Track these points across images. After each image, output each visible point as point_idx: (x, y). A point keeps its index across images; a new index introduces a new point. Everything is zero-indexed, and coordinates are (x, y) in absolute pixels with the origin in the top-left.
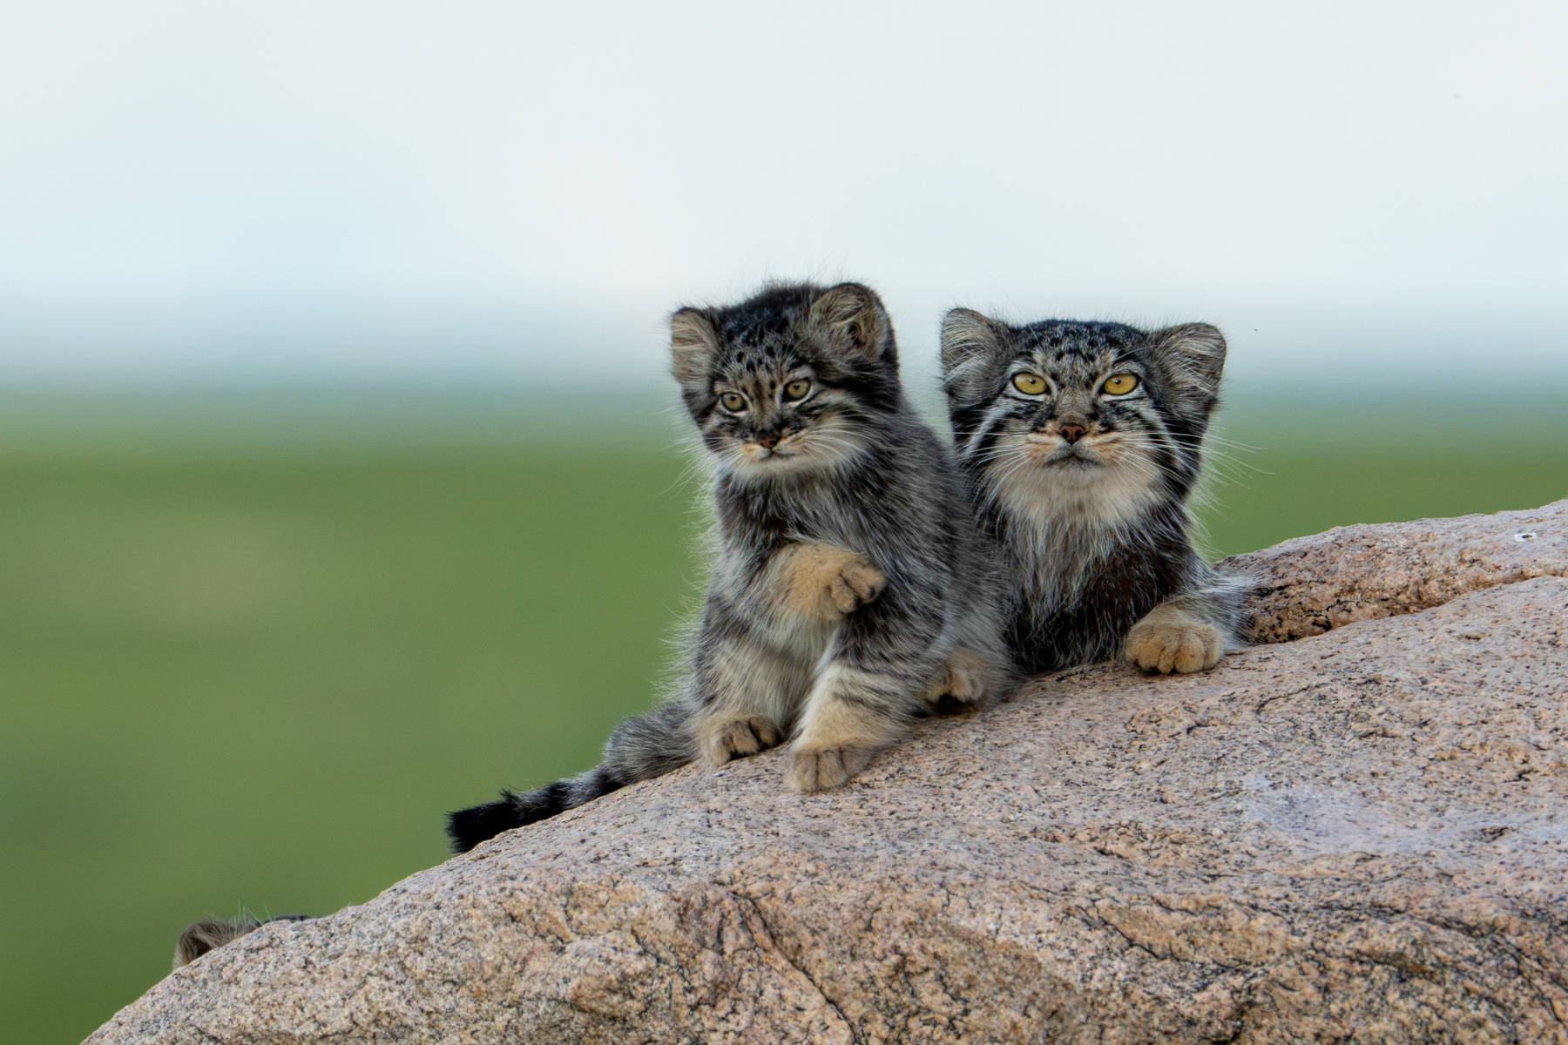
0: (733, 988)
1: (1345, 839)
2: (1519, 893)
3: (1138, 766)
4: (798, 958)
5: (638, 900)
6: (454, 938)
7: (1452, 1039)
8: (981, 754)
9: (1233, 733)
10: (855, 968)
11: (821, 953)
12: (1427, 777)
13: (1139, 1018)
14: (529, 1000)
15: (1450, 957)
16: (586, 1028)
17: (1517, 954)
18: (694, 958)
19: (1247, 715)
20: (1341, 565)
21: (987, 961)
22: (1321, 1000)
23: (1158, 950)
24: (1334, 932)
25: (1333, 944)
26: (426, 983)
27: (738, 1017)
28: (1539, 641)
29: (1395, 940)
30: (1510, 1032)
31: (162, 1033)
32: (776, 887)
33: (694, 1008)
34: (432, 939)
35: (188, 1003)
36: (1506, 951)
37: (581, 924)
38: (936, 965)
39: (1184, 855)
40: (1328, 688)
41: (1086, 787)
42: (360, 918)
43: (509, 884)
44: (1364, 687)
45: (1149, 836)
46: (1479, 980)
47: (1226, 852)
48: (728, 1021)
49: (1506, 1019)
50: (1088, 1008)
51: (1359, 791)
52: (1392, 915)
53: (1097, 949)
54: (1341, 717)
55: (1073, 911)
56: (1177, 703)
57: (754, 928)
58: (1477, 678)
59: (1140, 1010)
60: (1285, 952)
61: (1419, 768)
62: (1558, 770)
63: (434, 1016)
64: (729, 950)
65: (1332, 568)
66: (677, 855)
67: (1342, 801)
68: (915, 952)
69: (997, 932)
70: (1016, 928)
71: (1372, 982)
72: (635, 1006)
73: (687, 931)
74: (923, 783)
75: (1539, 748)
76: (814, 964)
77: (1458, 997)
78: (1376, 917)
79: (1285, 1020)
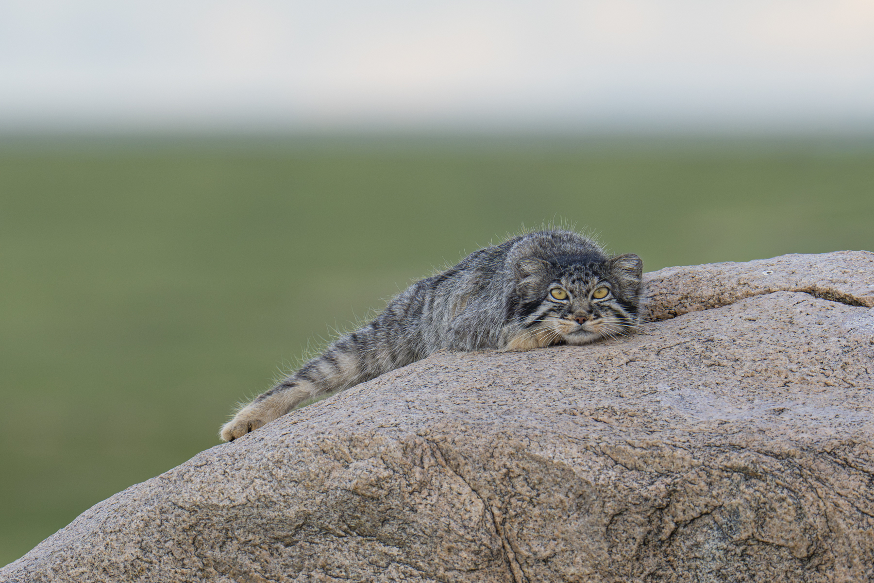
0: (429, 484)
1: (711, 415)
2: (797, 439)
3: (606, 380)
4: (458, 470)
5: (384, 443)
6: (296, 461)
7: (770, 507)
8: (531, 375)
9: (648, 365)
10: (485, 475)
11: (469, 468)
12: (742, 385)
13: (622, 498)
14: (332, 490)
15: (769, 469)
16: (359, 502)
17: (800, 467)
18: (410, 470)
19: (653, 356)
20: (681, 286)
21: (548, 471)
22: (708, 489)
23: (629, 466)
24: (714, 458)
25: (713, 463)
26: (283, 482)
27: (431, 497)
28: (784, 322)
29: (743, 461)
30: (798, 503)
31: (155, 504)
32: (447, 437)
33: (411, 493)
34: (285, 461)
35: (168, 491)
36: (794, 466)
37: (357, 454)
38: (524, 473)
39: (635, 422)
40: (690, 343)
41: (583, 390)
42: (249, 451)
43: (321, 436)
44: (706, 343)
45: (618, 413)
46: (783, 479)
47: (655, 420)
48: (427, 500)
49: (796, 498)
50: (597, 493)
51: (712, 392)
52: (739, 449)
53: (601, 466)
54: (697, 357)
55: (589, 448)
56: (619, 351)
57: (437, 456)
58: (759, 339)
59: (622, 494)
60: (690, 467)
61: (738, 381)
62: (802, 381)
63: (286, 497)
64: (426, 466)
65: (676, 287)
66: (397, 422)
67: (705, 396)
68: (514, 467)
69: (554, 457)
70: (563, 456)
71: (732, 480)
72: (384, 492)
73: (407, 458)
74: (506, 388)
75: (792, 372)
76: (465, 473)
77: (773, 487)
78: (733, 451)
79: (691, 498)
